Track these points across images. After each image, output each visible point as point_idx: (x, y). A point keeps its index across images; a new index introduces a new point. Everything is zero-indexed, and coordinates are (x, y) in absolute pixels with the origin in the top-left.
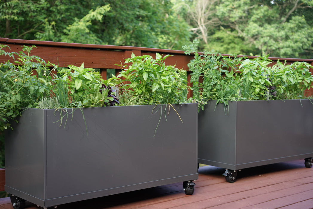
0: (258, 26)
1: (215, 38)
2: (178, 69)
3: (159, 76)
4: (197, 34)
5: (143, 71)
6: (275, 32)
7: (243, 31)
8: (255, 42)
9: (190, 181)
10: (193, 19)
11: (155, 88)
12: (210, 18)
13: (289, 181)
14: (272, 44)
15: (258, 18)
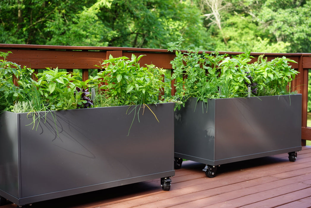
0: (272, 11)
1: (229, 23)
2: (158, 68)
3: (134, 77)
4: (211, 19)
5: (118, 73)
6: (289, 16)
7: (257, 15)
8: (269, 27)
9: (166, 177)
10: (207, 4)
11: (130, 89)
12: (224, 3)
13: (267, 176)
14: (286, 29)
15: (271, 3)
